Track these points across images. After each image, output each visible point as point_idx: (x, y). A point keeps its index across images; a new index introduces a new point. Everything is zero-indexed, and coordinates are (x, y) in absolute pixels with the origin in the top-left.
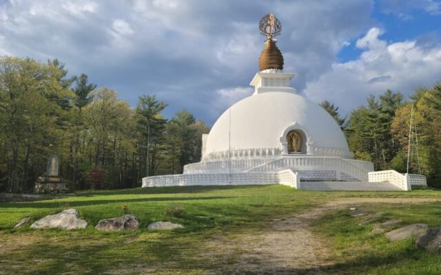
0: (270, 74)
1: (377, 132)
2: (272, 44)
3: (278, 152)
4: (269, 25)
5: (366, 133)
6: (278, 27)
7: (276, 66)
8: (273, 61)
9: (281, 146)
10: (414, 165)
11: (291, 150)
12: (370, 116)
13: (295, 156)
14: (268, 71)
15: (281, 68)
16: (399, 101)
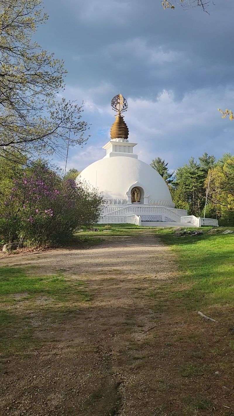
0: (119, 142)
1: (195, 187)
2: (121, 118)
3: (124, 202)
4: (119, 103)
5: (187, 187)
6: (125, 106)
7: (124, 136)
8: (120, 132)
9: (127, 198)
10: (219, 213)
11: (133, 201)
12: (191, 173)
13: (136, 205)
14: (117, 140)
15: (127, 138)
16: (213, 162)
